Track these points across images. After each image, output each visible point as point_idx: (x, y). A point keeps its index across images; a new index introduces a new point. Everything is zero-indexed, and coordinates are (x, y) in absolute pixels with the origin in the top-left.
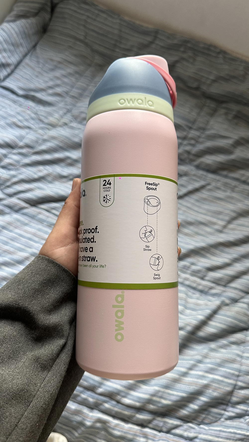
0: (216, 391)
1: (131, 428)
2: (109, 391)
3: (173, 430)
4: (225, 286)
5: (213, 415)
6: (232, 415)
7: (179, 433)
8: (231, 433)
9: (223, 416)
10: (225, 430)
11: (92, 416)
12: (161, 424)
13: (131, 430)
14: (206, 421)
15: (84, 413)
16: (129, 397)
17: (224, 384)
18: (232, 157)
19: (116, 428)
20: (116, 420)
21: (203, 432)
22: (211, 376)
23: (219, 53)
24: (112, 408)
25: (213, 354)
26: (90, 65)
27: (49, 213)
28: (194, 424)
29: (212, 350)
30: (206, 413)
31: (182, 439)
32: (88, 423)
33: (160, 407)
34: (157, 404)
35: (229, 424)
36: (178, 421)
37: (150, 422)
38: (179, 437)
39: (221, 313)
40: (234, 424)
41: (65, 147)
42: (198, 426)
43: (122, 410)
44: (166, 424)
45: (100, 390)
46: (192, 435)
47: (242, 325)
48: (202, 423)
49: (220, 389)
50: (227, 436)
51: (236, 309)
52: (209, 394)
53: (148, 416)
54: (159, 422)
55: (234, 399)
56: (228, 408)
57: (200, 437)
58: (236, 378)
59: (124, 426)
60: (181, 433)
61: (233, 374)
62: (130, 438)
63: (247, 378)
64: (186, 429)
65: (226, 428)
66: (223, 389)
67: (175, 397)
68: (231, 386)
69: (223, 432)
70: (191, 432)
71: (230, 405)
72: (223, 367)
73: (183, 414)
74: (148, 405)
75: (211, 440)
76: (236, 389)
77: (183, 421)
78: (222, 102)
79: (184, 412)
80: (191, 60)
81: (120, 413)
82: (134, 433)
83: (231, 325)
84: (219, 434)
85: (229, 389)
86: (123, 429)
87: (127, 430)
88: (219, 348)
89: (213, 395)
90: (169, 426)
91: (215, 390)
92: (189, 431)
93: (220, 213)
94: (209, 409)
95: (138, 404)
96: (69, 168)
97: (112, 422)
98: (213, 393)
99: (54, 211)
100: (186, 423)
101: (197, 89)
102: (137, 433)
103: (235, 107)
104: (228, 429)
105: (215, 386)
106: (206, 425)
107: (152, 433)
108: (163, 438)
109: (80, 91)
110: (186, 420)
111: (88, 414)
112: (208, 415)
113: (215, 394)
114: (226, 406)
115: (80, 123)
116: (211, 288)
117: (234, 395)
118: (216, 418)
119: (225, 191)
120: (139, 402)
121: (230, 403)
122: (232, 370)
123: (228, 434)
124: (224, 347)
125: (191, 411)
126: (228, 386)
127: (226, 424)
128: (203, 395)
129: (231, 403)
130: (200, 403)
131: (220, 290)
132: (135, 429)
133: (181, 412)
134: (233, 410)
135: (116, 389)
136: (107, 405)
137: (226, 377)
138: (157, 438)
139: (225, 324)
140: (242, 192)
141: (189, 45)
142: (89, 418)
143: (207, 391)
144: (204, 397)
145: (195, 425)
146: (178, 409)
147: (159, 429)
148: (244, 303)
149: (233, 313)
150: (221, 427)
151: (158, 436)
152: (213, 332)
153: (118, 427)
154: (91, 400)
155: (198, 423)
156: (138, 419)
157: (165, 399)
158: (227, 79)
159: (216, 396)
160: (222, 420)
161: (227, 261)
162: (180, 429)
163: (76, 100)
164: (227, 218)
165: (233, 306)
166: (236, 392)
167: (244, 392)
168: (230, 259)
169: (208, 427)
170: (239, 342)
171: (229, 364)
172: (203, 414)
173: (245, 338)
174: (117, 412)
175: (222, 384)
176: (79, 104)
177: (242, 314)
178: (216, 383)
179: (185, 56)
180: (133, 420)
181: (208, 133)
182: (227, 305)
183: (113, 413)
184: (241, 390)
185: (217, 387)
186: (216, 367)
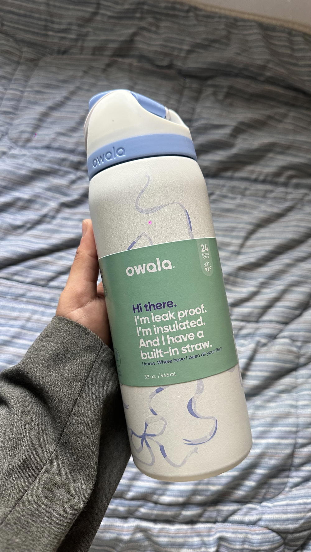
0: (274, 457)
1: (179, 529)
2: (141, 493)
3: (230, 518)
4: (257, 322)
5: (275, 487)
6: (297, 480)
7: (238, 519)
8: (300, 504)
9: (287, 485)
10: (293, 502)
11: (128, 527)
12: (215, 514)
13: (180, 532)
14: (268, 496)
15: (117, 526)
16: (168, 493)
17: (281, 447)
18: (234, 151)
19: (161, 534)
20: (158, 524)
21: (267, 511)
22: (264, 441)
23: (188, 11)
24: (150, 512)
25: (260, 413)
26: (18, 63)
27: (10, 281)
28: (254, 503)
29: (258, 407)
30: (266, 486)
31: (244, 525)
32: (126, 538)
33: (209, 496)
34: (204, 493)
35: (296, 493)
36: (234, 506)
37: (200, 515)
38: (240, 524)
39: (260, 358)
40: (302, 492)
41: (10, 186)
42: (260, 504)
43: (163, 511)
44: (221, 513)
45: (130, 494)
46: (254, 518)
47: (288, 366)
48: (264, 499)
49: (278, 454)
50: (296, 509)
51: (277, 348)
52: (266, 464)
53: (197, 510)
54: (211, 512)
55: (297, 461)
56: (290, 473)
57: (264, 518)
58: (294, 436)
59: (169, 529)
60: (240, 519)
61: (290, 432)
62: (180, 542)
63: (307, 432)
64: (245, 512)
65: (293, 500)
66: (282, 453)
67: (225, 479)
68: (289, 447)
69: (291, 506)
70: (252, 515)
71: (293, 468)
72: (275, 426)
73: (238, 495)
74: (193, 497)
75: (278, 518)
76: (296, 449)
77: (240, 504)
78: (207, 78)
79: (240, 493)
80: (154, 29)
81: (162, 515)
82: (184, 534)
83: (275, 369)
84: (287, 510)
85: (288, 451)
86: (169, 533)
87: (173, 534)
88: (267, 403)
89: (270, 463)
90: (224, 514)
91: (271, 456)
92: (250, 514)
93: (233, 229)
94: (270, 482)
95: (181, 500)
96: (22, 212)
97: (154, 528)
98: (270, 461)
99: (16, 278)
100: (245, 504)
101: (170, 66)
102: (188, 533)
103: (224, 82)
104: (296, 500)
105: (270, 453)
106: (269, 502)
107: (207, 528)
108: (219, 529)
109: (13, 103)
110: (243, 501)
111: (123, 527)
112: (269, 488)
113: (273, 462)
114: (288, 472)
115: (23, 147)
116: (241, 328)
117: (296, 456)
118: (279, 489)
119: (233, 198)
120: (182, 496)
121: (292, 466)
122: (287, 427)
123: (297, 507)
124: (272, 399)
125: (248, 489)
126: (286, 449)
127: (293, 494)
128: (258, 467)
129: (294, 467)
130: (257, 478)
131: (251, 328)
132: (184, 530)
133: (236, 493)
134: (298, 475)
135: (150, 488)
136: (143, 510)
137: (282, 438)
138: (214, 532)
139: (266, 371)
140: (255, 195)
141: (146, 7)
142: (125, 530)
143: (263, 460)
144: (260, 469)
145: (256, 504)
146: (231, 491)
147: (213, 520)
148: (284, 337)
149: (274, 354)
150: (287, 500)
151: (214, 528)
152: (254, 384)
153: (163, 531)
154: (121, 509)
155: (259, 501)
156: (185, 516)
157: (214, 484)
158: (205, 46)
159: (274, 464)
160: (287, 489)
161: (252, 289)
162: (239, 513)
163: (11, 116)
164: (243, 234)
165: (272, 345)
166: (298, 451)
167: (307, 450)
168: (257, 286)
169: (271, 503)
170: (289, 388)
171: (282, 420)
172: (263, 488)
173: (296, 381)
174: (157, 515)
175: (279, 447)
176: (16, 122)
177: (285, 353)
178: (271, 448)
179: (143, 24)
180: (179, 518)
181: (196, 124)
182: (265, 345)
183: (153, 517)
184: (303, 448)
185: (274, 453)
186: (268, 429)
